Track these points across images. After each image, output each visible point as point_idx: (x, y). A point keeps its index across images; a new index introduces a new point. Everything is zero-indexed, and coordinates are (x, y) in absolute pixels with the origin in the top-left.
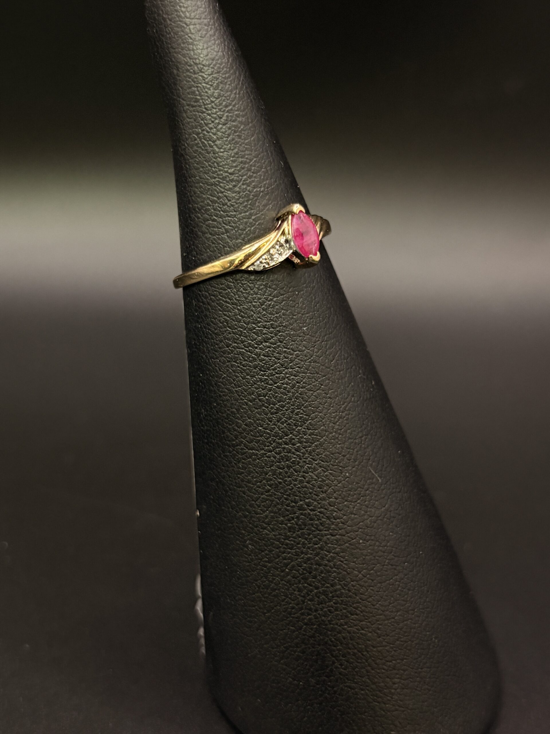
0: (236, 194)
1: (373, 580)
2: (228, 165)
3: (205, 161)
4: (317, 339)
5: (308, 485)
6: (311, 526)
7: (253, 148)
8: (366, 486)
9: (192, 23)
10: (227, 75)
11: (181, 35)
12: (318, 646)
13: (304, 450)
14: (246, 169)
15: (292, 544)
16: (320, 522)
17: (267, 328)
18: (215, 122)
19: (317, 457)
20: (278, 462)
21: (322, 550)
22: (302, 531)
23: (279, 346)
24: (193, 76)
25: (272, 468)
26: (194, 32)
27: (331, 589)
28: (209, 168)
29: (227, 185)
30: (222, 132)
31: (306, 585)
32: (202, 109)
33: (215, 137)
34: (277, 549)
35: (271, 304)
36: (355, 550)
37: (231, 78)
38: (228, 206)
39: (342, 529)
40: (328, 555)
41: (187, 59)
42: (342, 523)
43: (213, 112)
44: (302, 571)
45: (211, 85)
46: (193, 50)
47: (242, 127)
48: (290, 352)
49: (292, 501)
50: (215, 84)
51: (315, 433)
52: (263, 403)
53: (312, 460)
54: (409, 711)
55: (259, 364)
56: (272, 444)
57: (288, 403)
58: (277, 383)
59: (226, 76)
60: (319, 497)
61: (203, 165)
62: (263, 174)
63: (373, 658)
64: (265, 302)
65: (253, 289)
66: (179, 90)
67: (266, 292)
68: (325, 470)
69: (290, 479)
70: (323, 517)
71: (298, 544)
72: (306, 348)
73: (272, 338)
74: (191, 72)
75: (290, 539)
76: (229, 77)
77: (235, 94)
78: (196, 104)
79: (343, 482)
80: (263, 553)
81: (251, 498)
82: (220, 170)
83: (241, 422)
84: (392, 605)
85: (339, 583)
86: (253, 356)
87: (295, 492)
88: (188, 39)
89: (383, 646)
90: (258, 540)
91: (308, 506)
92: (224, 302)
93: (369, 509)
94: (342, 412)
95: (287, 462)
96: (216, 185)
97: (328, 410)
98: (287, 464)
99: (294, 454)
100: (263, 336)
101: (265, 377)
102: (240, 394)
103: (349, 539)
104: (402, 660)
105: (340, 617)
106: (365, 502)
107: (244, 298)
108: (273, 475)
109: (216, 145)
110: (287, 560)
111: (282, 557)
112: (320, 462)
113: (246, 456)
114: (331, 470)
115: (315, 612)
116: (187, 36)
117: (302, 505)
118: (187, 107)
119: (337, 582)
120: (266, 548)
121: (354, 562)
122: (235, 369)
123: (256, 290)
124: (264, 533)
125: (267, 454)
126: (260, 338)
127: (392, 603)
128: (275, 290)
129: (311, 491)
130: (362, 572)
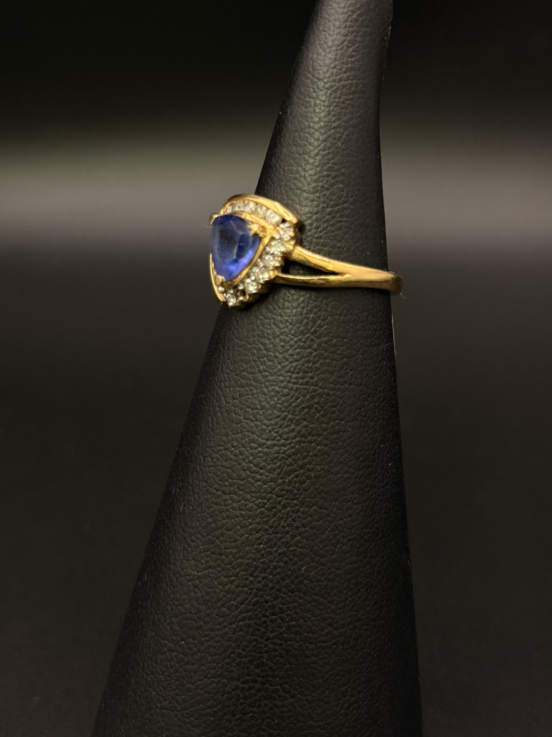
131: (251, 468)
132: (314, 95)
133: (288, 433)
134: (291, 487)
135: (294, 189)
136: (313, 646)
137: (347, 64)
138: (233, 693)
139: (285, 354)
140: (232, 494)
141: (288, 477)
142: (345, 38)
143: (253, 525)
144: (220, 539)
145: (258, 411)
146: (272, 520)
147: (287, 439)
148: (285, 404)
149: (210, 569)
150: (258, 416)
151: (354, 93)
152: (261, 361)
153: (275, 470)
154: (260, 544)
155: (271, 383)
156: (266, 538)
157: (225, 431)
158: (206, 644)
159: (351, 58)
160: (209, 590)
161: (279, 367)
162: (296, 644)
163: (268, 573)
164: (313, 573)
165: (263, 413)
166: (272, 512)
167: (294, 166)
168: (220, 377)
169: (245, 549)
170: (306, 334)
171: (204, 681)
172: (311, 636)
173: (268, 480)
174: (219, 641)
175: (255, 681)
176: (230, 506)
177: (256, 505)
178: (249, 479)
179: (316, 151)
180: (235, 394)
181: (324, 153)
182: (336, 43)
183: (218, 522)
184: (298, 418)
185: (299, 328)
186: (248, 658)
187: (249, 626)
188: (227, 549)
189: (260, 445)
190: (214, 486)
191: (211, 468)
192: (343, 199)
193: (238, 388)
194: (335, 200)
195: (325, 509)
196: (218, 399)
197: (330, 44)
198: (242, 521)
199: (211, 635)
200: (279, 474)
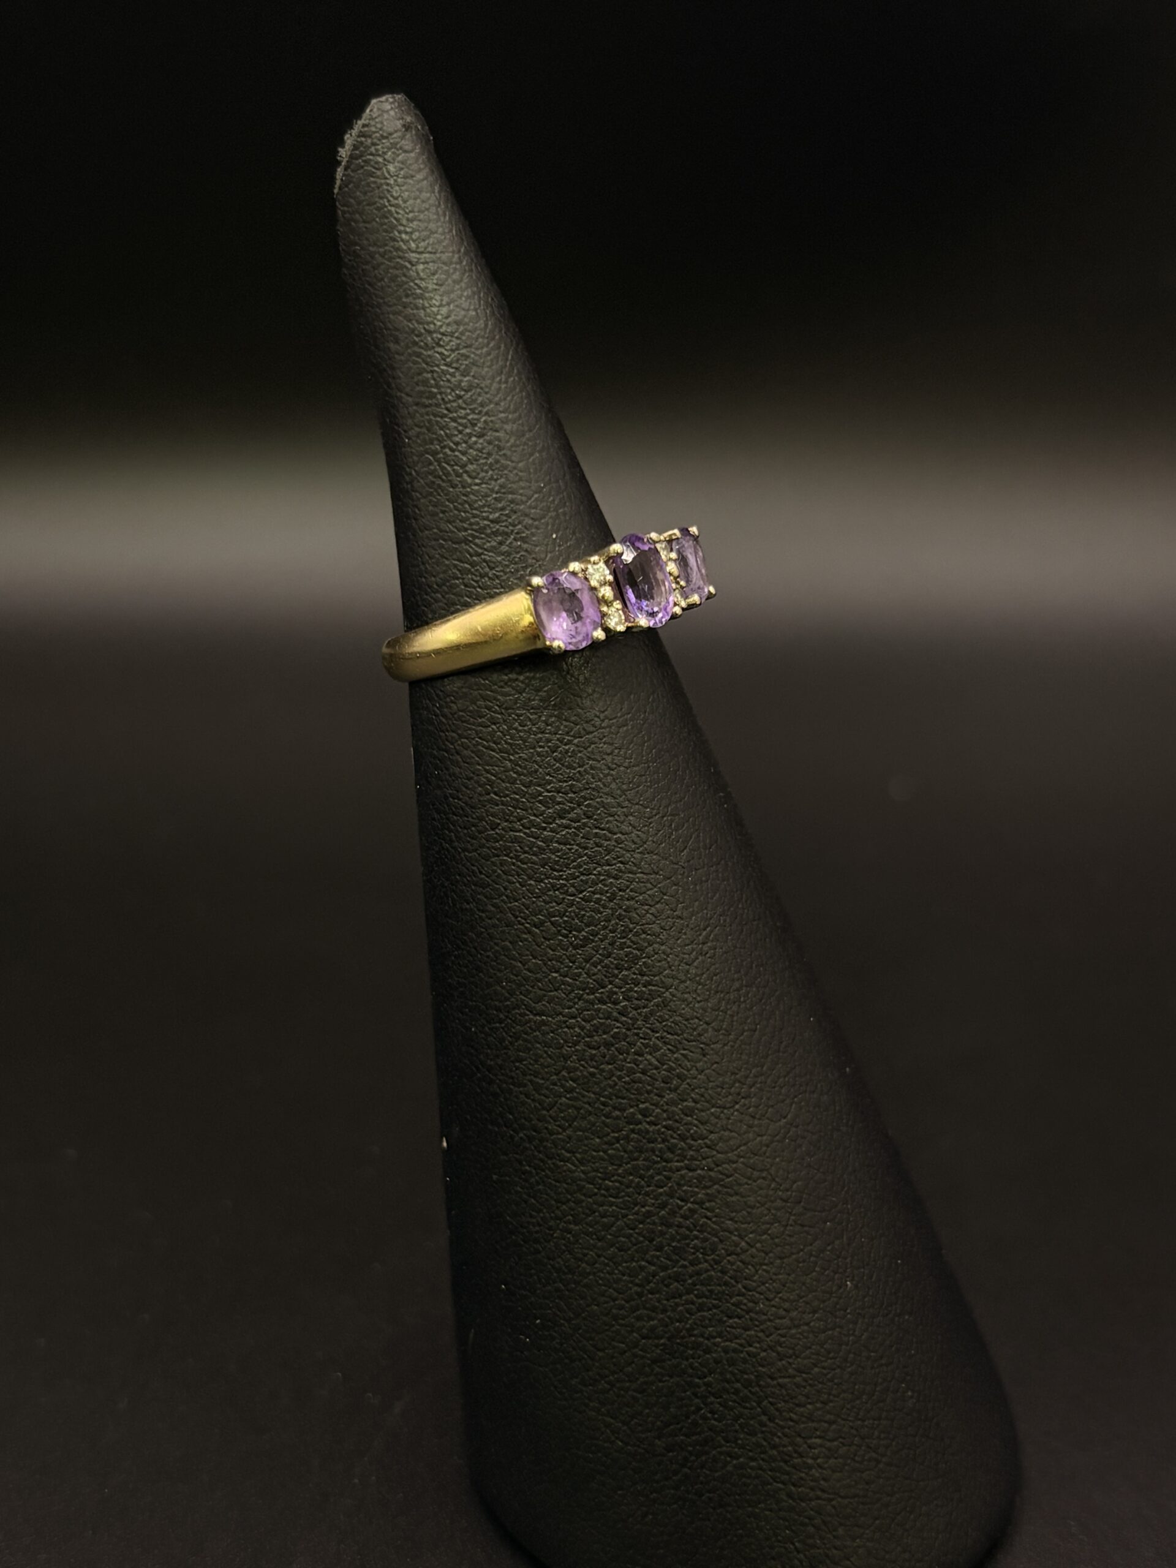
0: (503, 557)
1: (767, 1254)
2: (489, 506)
3: (448, 500)
4: (655, 812)
5: (644, 1078)
6: (651, 1153)
7: (532, 476)
8: (749, 1081)
9: (422, 261)
10: (485, 350)
11: (403, 281)
12: (667, 1378)
13: (634, 1012)
14: (519, 514)
15: (618, 1188)
16: (666, 1146)
17: (563, 793)
18: (464, 432)
19: (658, 1024)
20: (588, 1037)
21: (672, 1197)
22: (635, 1163)
23: (585, 824)
24: (425, 353)
25: (577, 1047)
26: (425, 277)
27: (691, 1269)
28: (456, 512)
29: (489, 542)
30: (477, 450)
31: (643, 1263)
32: (440, 410)
33: (465, 459)
34: (590, 1197)
35: (569, 749)
36: (732, 1196)
37: (492, 356)
38: (490, 578)
39: (708, 1158)
40: (683, 1206)
41: (413, 325)
42: (708, 1147)
43: (460, 415)
44: (636, 1239)
45: (456, 369)
46: (424, 308)
47: (512, 441)
48: (605, 834)
49: (615, 1108)
50: (463, 367)
51: (654, 983)
52: (559, 928)
53: (649, 1031)
54: (839, 1500)
55: (550, 858)
56: (575, 1003)
57: (605, 928)
58: (583, 891)
59: (482, 353)
60: (665, 1100)
61: (444, 509)
62: (550, 521)
63: (771, 1400)
64: (560, 747)
65: (537, 723)
66: (400, 378)
67: (560, 730)
68: (675, 1050)
69: (610, 1066)
70: (672, 1137)
71: (628, 1187)
72: (634, 827)
73: (573, 811)
74: (421, 347)
75: (613, 1179)
76: (489, 354)
77: (500, 382)
78: (430, 402)
79: (707, 1071)
80: (564, 1207)
81: (540, 1104)
82: (475, 516)
83: (520, 965)
84: (804, 1299)
85: (704, 1258)
86: (540, 843)
87: (620, 1090)
88: (415, 289)
89: (789, 1377)
90: (553, 1182)
91: (645, 1116)
92: (486, 748)
93: (756, 1122)
94: (704, 943)
95: (605, 1036)
96: (466, 541)
97: (678, 939)
98: (605, 1039)
99: (617, 1021)
100: (557, 807)
101: (561, 881)
102: (518, 913)
103: (721, 1176)
104: (824, 1403)
105: (707, 1322)
106: (749, 1108)
107: (521, 740)
108: (579, 1061)
109: (466, 472)
110: (609, 1218)
111: (599, 1212)
112: (665, 1034)
113: (530, 1028)
114: (685, 1049)
115: (662, 1314)
116: (412, 284)
117: (633, 1114)
118: (415, 408)
119: (701, 1256)
120: (569, 1197)
121: (731, 1219)
122: (506, 868)
123: (542, 725)
124: (565, 1168)
125: (567, 1021)
126: (549, 811)
127: (803, 1297)
128: (577, 725)
129: (649, 1088)
130: (746, 1239)
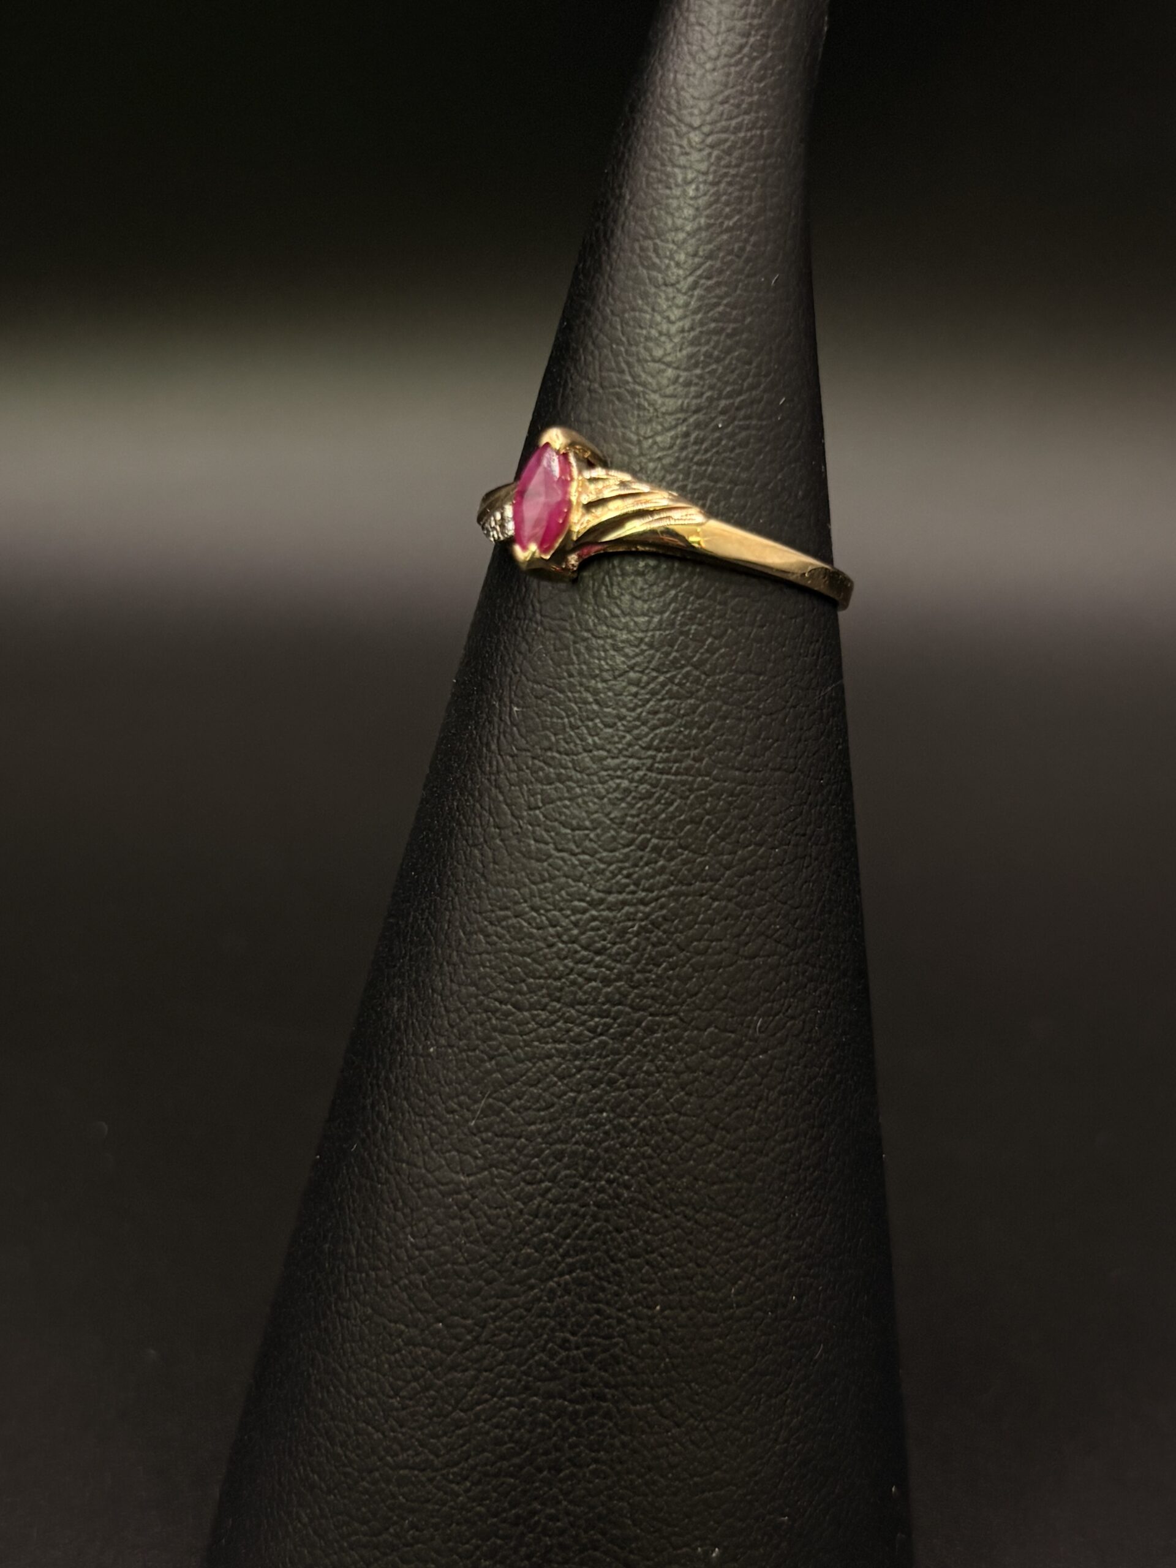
131: (576, 952)
132: (682, 160)
133: (653, 877)
134: (661, 990)
135: (647, 361)
136: (715, 1315)
137: (751, 95)
138: (554, 1426)
139: (639, 710)
140: (537, 1010)
141: (655, 969)
142: (744, 40)
143: (584, 1072)
144: (513, 1104)
145: (587, 832)
146: (625, 1059)
147: (650, 890)
148: (643, 816)
149: (494, 1169)
150: (587, 843)
151: (766, 157)
152: (587, 727)
153: (628, 954)
154: (601, 1111)
155: (610, 772)
156: (613, 1097)
157: (513, 876)
158: (492, 1326)
159: (760, 81)
160: (495, 1212)
161: (629, 737)
162: (683, 1315)
163: (619, 1171)
164: (711, 1165)
165: (597, 836)
166: (625, 1044)
167: (646, 312)
168: (495, 763)
169: (569, 1123)
170: (683, 667)
171: (492, 1402)
172: (713, 1294)
173: (613, 977)
174: (521, 1317)
175: (602, 1398)
176: (533, 1035)
177: (589, 1030)
178: (572, 977)
179: (691, 279)
180: (532, 799)
181: (710, 283)
182: (727, 48)
183: (507, 1070)
184: (671, 843)
185: (667, 654)
186: (585, 1349)
187: (580, 1282)
188: (530, 1124)
189: (594, 904)
190: (495, 995)
191: (485, 956)
192: (750, 380)
193: (539, 786)
194: (734, 383)
195: (732, 1032)
196: (493, 810)
197: (713, 53)
198: (560, 1064)
199: (502, 1307)
200: (636, 963)
